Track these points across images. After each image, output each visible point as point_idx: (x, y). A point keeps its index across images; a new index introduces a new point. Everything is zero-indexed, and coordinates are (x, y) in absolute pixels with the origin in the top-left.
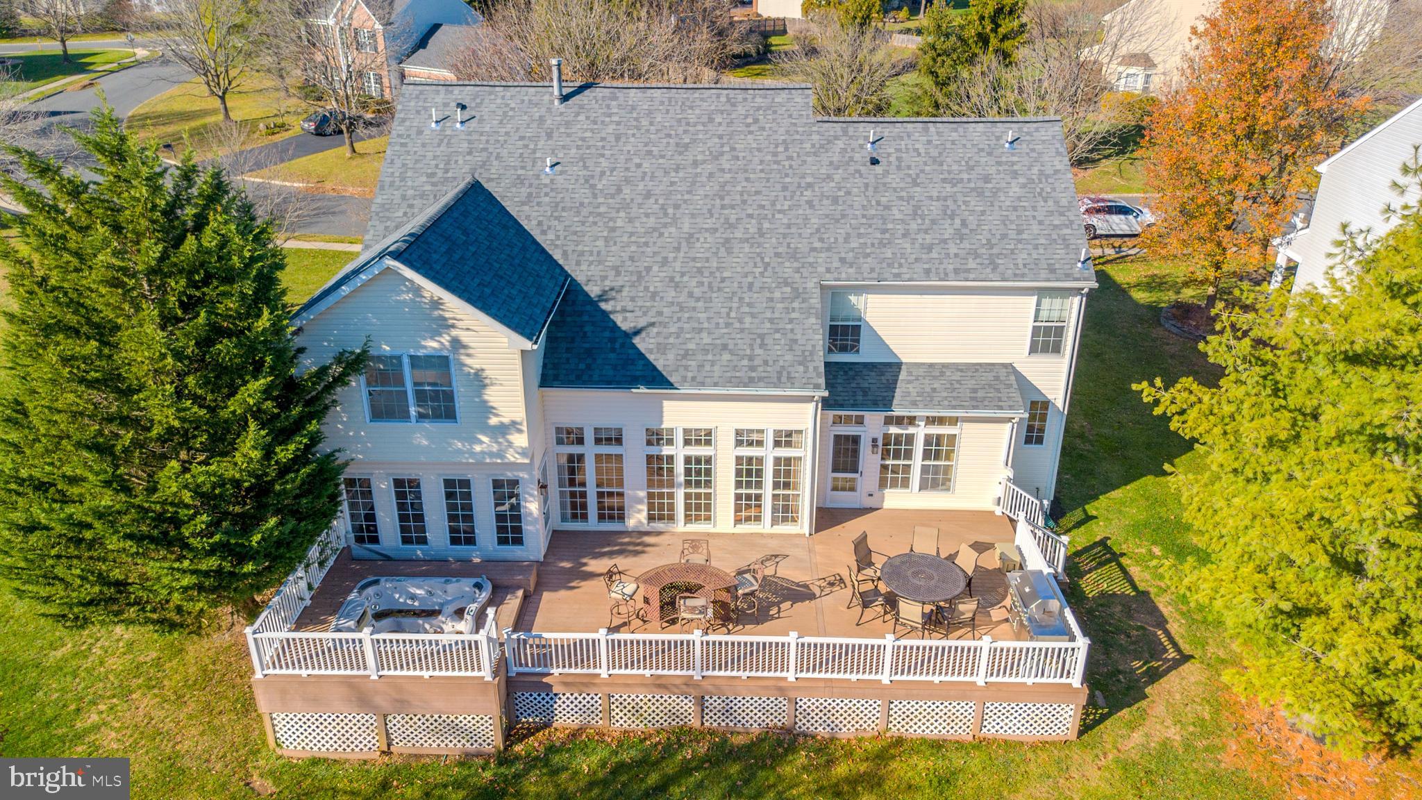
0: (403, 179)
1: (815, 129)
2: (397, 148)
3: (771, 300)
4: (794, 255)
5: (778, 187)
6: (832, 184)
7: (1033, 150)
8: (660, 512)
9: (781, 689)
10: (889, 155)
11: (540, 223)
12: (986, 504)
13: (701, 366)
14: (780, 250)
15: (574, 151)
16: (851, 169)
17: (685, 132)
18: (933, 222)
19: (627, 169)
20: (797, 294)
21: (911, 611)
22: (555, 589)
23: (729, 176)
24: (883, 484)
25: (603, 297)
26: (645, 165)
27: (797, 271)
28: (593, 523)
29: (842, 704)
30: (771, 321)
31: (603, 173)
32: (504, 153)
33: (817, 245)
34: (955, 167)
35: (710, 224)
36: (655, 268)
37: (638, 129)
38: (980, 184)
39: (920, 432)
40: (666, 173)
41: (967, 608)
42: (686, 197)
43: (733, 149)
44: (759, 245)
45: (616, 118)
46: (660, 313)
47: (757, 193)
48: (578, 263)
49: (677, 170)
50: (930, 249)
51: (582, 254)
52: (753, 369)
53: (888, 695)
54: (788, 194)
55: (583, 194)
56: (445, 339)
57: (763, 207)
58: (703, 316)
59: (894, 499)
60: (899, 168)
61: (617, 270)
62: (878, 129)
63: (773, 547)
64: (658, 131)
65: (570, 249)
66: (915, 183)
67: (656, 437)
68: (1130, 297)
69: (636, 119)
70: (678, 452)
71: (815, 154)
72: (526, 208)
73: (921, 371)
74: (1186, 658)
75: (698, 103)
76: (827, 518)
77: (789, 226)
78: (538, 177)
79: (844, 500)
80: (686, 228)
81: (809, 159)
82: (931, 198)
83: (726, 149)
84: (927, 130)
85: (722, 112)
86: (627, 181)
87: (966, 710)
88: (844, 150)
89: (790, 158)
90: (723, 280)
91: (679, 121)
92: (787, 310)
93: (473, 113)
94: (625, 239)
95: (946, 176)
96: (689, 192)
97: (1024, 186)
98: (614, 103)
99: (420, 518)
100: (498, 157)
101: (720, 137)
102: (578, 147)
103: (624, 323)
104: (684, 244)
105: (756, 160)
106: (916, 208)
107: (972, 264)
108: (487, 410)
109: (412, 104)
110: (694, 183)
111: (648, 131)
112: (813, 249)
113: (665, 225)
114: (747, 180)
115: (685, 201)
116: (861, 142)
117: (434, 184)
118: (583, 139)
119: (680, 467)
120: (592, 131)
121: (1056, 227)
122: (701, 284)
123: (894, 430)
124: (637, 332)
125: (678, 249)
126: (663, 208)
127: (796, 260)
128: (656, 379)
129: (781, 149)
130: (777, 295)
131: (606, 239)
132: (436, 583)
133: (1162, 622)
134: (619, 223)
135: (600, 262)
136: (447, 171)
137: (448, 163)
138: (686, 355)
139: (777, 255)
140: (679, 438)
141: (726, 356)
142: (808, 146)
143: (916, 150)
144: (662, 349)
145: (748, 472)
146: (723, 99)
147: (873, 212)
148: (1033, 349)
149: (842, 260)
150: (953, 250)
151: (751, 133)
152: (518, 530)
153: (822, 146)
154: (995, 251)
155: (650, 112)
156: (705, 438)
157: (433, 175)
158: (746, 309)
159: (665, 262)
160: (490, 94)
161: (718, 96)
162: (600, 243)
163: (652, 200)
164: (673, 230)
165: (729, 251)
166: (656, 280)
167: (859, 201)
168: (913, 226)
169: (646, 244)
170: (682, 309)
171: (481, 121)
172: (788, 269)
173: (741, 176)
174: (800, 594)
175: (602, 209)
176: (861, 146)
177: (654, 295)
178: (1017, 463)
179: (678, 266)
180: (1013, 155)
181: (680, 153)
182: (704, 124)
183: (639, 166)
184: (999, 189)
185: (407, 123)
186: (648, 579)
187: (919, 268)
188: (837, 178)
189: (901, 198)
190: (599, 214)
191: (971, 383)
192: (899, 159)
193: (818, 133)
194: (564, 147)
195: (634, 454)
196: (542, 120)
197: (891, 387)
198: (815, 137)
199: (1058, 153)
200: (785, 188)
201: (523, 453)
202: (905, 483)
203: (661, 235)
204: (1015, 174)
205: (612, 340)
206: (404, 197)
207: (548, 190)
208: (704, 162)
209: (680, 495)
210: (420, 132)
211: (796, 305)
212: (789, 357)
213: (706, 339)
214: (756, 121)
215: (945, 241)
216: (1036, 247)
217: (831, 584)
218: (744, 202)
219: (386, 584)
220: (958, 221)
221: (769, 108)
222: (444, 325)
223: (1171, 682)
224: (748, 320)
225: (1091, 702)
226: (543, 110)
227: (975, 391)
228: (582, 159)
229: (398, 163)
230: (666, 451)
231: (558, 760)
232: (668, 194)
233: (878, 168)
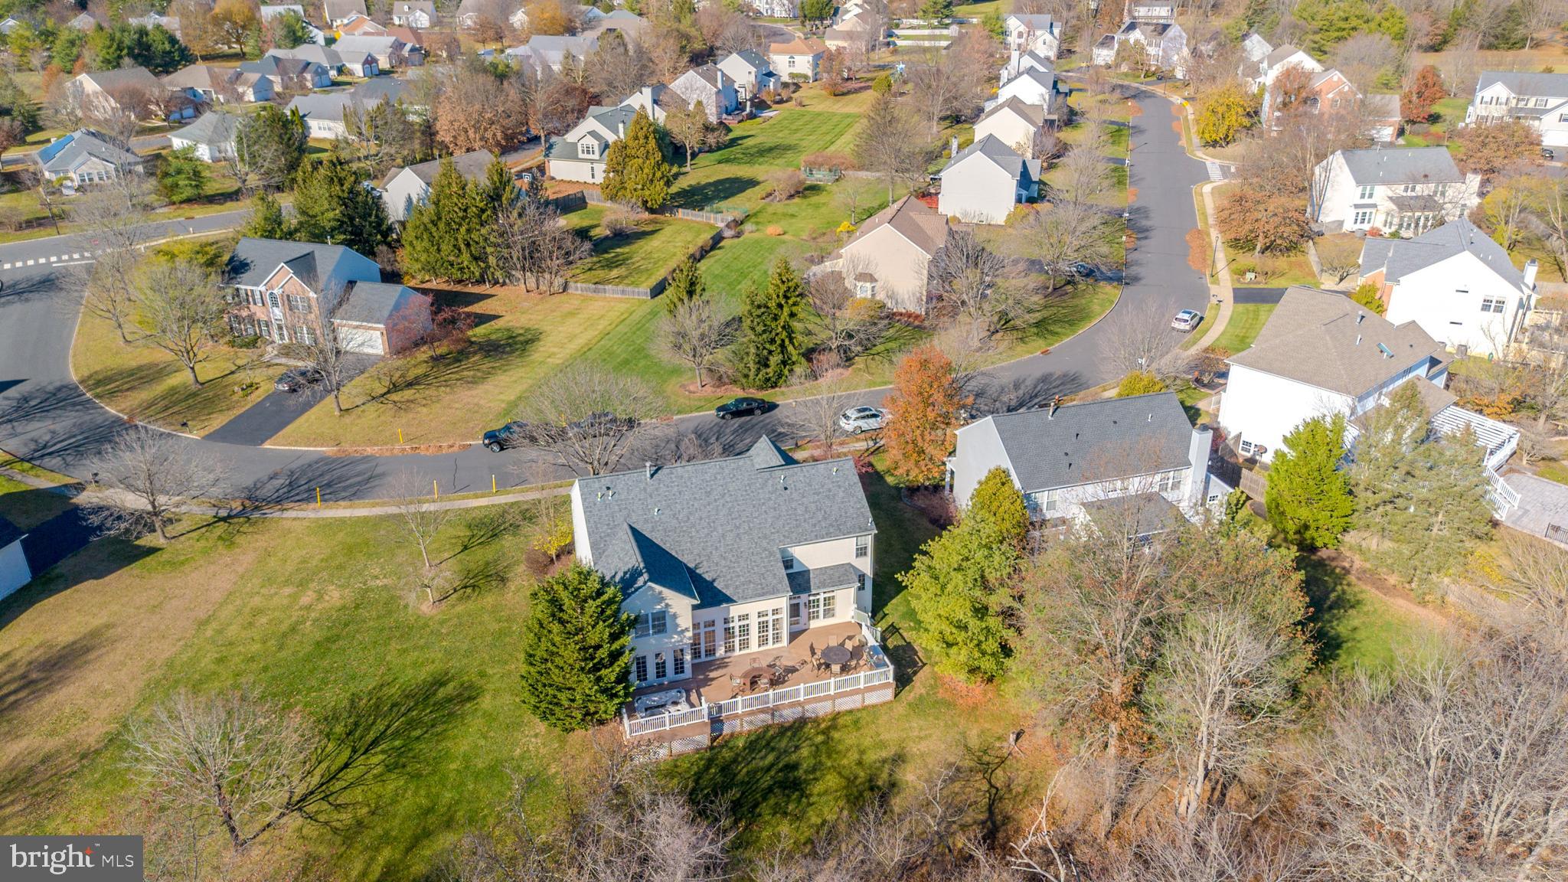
0: (597, 528)
1: (759, 476)
3: (762, 558)
4: (765, 537)
5: (751, 506)
6: (772, 501)
7: (845, 474)
8: (730, 649)
9: (799, 704)
10: (791, 484)
12: (848, 619)
13: (743, 591)
14: (760, 535)
15: (664, 503)
16: (778, 494)
17: (707, 486)
18: (814, 513)
19: (688, 508)
20: (771, 554)
21: (836, 668)
22: (703, 686)
23: (730, 504)
24: (809, 619)
25: (696, 567)
26: (695, 504)
27: (768, 544)
28: (703, 658)
29: (819, 705)
30: (764, 567)
31: (679, 511)
32: (635, 508)
33: (773, 531)
34: (817, 487)
35: (729, 528)
36: (714, 552)
37: (686, 487)
38: (828, 493)
39: (822, 597)
40: (705, 507)
41: (853, 663)
42: (716, 517)
43: (729, 491)
44: (751, 534)
45: (676, 483)
46: (721, 571)
47: (744, 510)
49: (709, 505)
52: (763, 589)
53: (833, 698)
54: (756, 509)
55: (675, 523)
56: (663, 605)
57: (748, 517)
58: (738, 570)
59: (814, 624)
60: (796, 490)
61: (699, 555)
62: (784, 473)
63: (776, 654)
64: (695, 487)
66: (804, 497)
67: (726, 621)
68: (885, 482)
69: (685, 482)
70: (736, 624)
71: (762, 488)
72: (653, 533)
73: (818, 572)
74: (925, 664)
75: (708, 470)
76: (794, 636)
77: (760, 524)
78: (653, 517)
79: (796, 628)
80: (720, 531)
81: (760, 491)
82: (811, 502)
83: (726, 491)
84: (803, 470)
85: (719, 473)
86: (690, 513)
87: (859, 697)
88: (773, 485)
89: (752, 492)
90: (741, 553)
91: (703, 480)
92: (769, 561)
93: (614, 490)
94: (698, 541)
95: (814, 491)
96: (717, 515)
97: (845, 492)
98: (673, 476)
99: (645, 671)
100: (633, 511)
101: (722, 486)
102: (665, 501)
103: (708, 577)
104: (722, 539)
105: (739, 495)
106: (806, 508)
107: (831, 530)
108: (677, 626)
109: (585, 490)
110: (717, 510)
111: (691, 487)
112: (772, 533)
113: (712, 532)
114: (738, 505)
115: (716, 519)
116: (778, 480)
117: (610, 529)
118: (666, 496)
119: (737, 630)
120: (668, 491)
122: (733, 556)
123: (811, 598)
124: (714, 580)
125: (720, 542)
126: (708, 524)
127: (767, 539)
128: (729, 600)
129: (748, 488)
130: (763, 555)
131: (690, 543)
132: (663, 694)
133: (916, 653)
134: (693, 534)
135: (691, 553)
136: (613, 521)
137: (612, 517)
138: (737, 587)
139: (759, 538)
140: (736, 619)
141: (752, 584)
142: (758, 485)
143: (801, 481)
144: (727, 586)
145: (763, 627)
146: (718, 467)
147: (791, 512)
148: (857, 556)
149: (784, 536)
150: (824, 525)
152: (682, 668)
155: (689, 478)
156: (746, 617)
157: (608, 525)
158: (754, 564)
159: (717, 548)
162: (688, 545)
163: (703, 521)
164: (715, 533)
165: (740, 539)
166: (715, 557)
167: (784, 508)
168: (807, 516)
169: (707, 542)
170: (729, 569)
171: (619, 494)
172: (764, 544)
173: (735, 504)
174: (792, 670)
175: (684, 529)
177: (717, 564)
178: (858, 601)
179: (722, 549)
180: (838, 477)
181: (708, 496)
182: (713, 481)
183: (693, 505)
184: (835, 495)
186: (745, 676)
187: (813, 534)
189: (800, 504)
190: (684, 531)
191: (837, 575)
194: (659, 501)
195: (719, 628)
196: (645, 489)
197: (808, 581)
198: (760, 480)
199: (854, 474)
200: (754, 507)
201: (690, 639)
202: (818, 617)
203: (711, 536)
204: (839, 487)
205: (707, 586)
207: (659, 523)
208: (719, 499)
209: (737, 640)
210: (594, 504)
211: (771, 559)
213: (743, 579)
215: (820, 522)
216: (853, 519)
217: (804, 664)
218: (740, 516)
219: (644, 698)
220: (823, 512)
222: (663, 599)
223: (921, 674)
224: (755, 568)
225: (897, 686)
226: (643, 484)
227: (839, 577)
228: (669, 506)
229: (591, 521)
230: (731, 625)
231: (731, 744)
232: (709, 517)
233: (788, 492)
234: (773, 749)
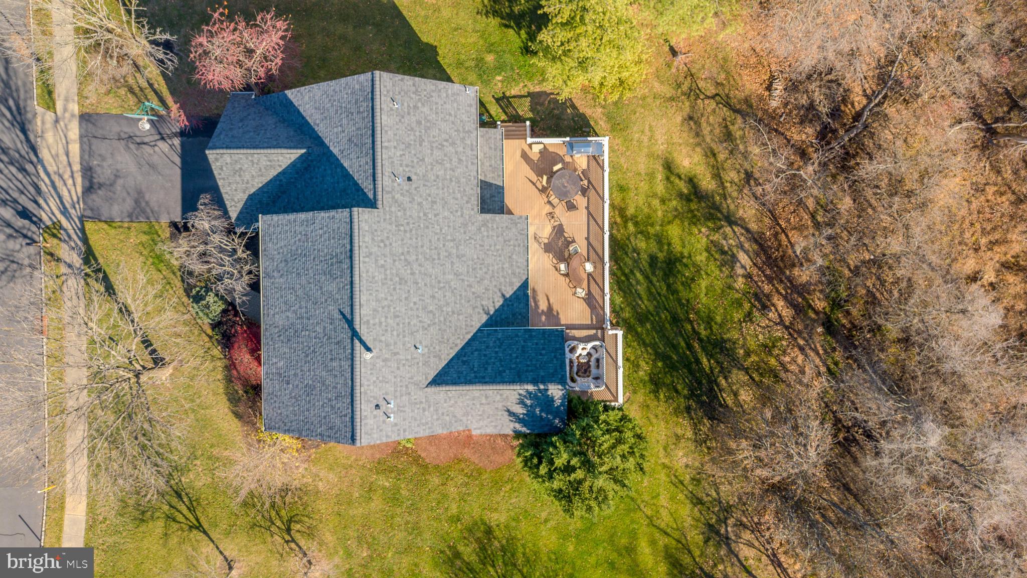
0: (427, 423)
1: (387, 209)
2: (407, 433)
3: (488, 236)
4: (465, 225)
5: (426, 231)
6: (424, 203)
7: (400, 93)
10: (404, 171)
11: (451, 348)
13: (518, 267)
14: (462, 231)
15: (407, 339)
16: (414, 192)
17: (391, 280)
18: (445, 155)
19: (417, 309)
22: (559, 319)
23: (420, 257)
26: (414, 300)
27: (473, 224)
30: (498, 237)
31: (420, 321)
32: (408, 375)
33: (459, 213)
34: (412, 137)
35: (448, 266)
36: (473, 290)
37: (389, 307)
38: (422, 127)
40: (419, 288)
42: (433, 277)
43: (403, 254)
44: (460, 241)
45: (383, 319)
46: (495, 286)
47: (430, 241)
48: (472, 326)
49: (417, 283)
50: (460, 160)
51: (466, 325)
52: (519, 245)
54: (430, 226)
55: (433, 330)
57: (438, 239)
58: (496, 267)
60: (413, 167)
61: (474, 309)
62: (387, 174)
64: (391, 295)
65: (464, 331)
66: (423, 160)
69: (383, 308)
71: (405, 210)
72: (443, 357)
75: (370, 274)
77: (449, 227)
78: (423, 355)
80: (451, 277)
81: (408, 214)
82: (432, 154)
83: (402, 257)
84: (387, 148)
85: (376, 260)
86: (424, 308)
88: (402, 194)
89: (408, 224)
90: (478, 258)
91: (383, 284)
92: (493, 229)
93: (381, 399)
94: (458, 306)
95: (418, 143)
96: (431, 276)
97: (423, 105)
98: (371, 322)
100: (412, 378)
101: (394, 261)
102: (404, 337)
103: (499, 302)
104: (461, 277)
105: (409, 242)
106: (437, 162)
107: (468, 142)
109: (375, 436)
110: (425, 274)
111: (391, 301)
112: (462, 215)
113: (450, 287)
114: (422, 246)
115: (436, 278)
116: (396, 184)
117: (429, 407)
118: (398, 335)
120: (392, 331)
121: (447, 96)
122: (481, 269)
124: (503, 295)
125: (463, 280)
126: (440, 289)
127: (467, 224)
129: (402, 228)
130: (485, 234)
131: (458, 315)
133: (544, 95)
134: (450, 309)
135: (471, 316)
136: (421, 402)
137: (416, 403)
138: (514, 274)
139: (465, 233)
141: (514, 256)
142: (399, 214)
143: (401, 156)
144: (511, 284)
146: (367, 260)
147: (440, 184)
149: (467, 202)
150: (461, 149)
151: (391, 244)
153: (399, 206)
154: (461, 129)
155: (378, 300)
157: (424, 410)
158: (493, 248)
159: (470, 286)
160: (366, 393)
161: (364, 262)
162: (461, 317)
163: (436, 295)
164: (452, 283)
165: (463, 256)
166: (480, 290)
167: (434, 191)
168: (448, 165)
169: (461, 295)
170: (493, 277)
171: (387, 394)
173: (420, 250)
174: (559, 229)
175: (442, 319)
176: (399, 185)
177: (487, 289)
179: (472, 280)
180: (403, 105)
181: (406, 282)
182: (386, 270)
183: (415, 303)
184: (425, 118)
185: (390, 434)
188: (420, 200)
189: (432, 169)
190: (445, 320)
192: (407, 166)
193: (390, 207)
194: (404, 345)
196: (385, 360)
198: (393, 209)
199: (402, 80)
200: (427, 227)
203: (455, 289)
204: (416, 107)
205: (508, 305)
206: (437, 419)
207: (432, 349)
208: (411, 269)
210: (396, 425)
211: (490, 225)
212: (514, 230)
213: (507, 265)
214: (382, 241)
215: (456, 152)
216: (459, 109)
217: (553, 217)
218: (436, 248)
220: (445, 143)
221: (373, 233)
224: (498, 247)
226: (378, 361)
227: (490, 148)
229: (416, 430)
231: (618, 309)
232: (432, 287)
233: (414, 177)
234: (632, 272)
